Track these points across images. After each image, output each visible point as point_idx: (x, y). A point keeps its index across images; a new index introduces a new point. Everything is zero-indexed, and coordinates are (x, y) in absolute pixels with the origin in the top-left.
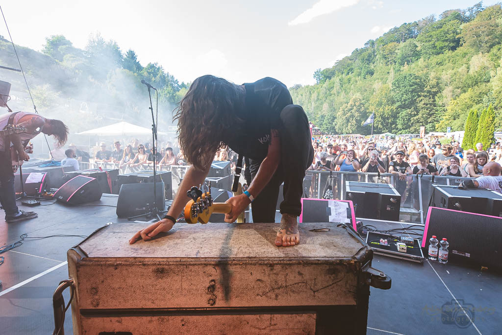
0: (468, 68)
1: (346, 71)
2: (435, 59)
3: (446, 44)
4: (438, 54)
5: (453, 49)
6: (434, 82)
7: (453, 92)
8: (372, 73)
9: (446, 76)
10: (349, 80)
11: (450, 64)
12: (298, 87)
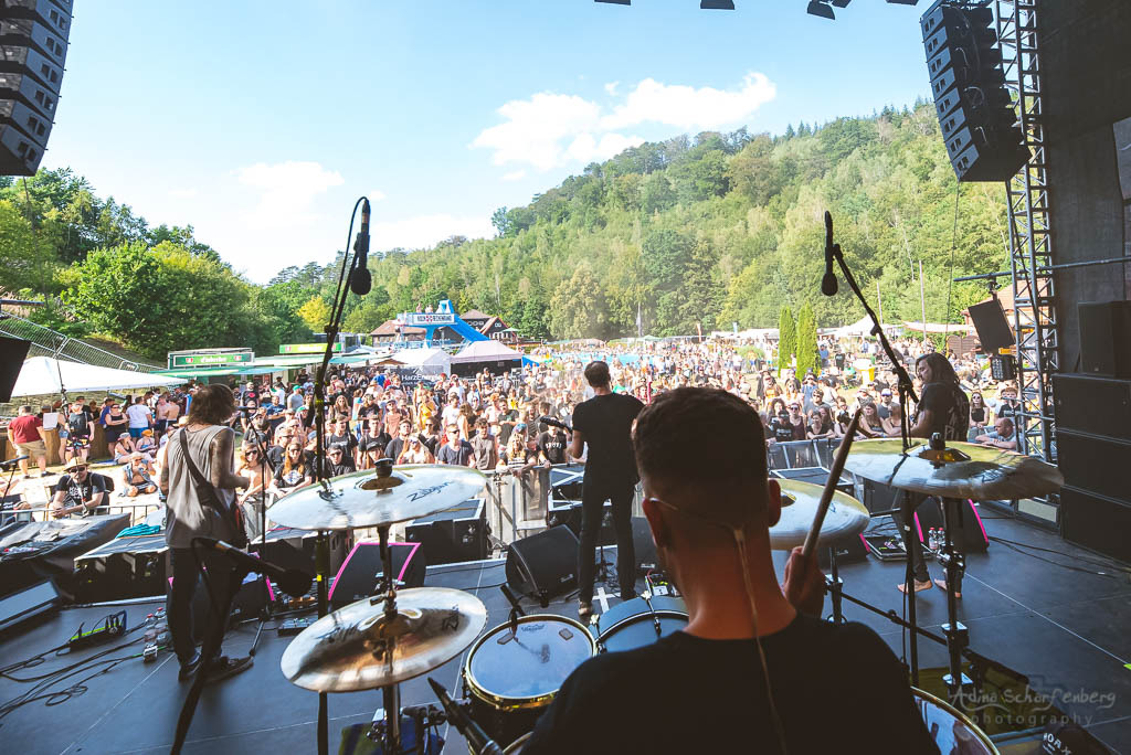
0: (746, 227)
1: (555, 216)
2: (700, 208)
3: (712, 184)
4: (701, 199)
5: (721, 193)
6: (705, 246)
7: (732, 263)
8: (603, 224)
9: (719, 237)
10: (564, 235)
11: (720, 218)
12: (459, 241)
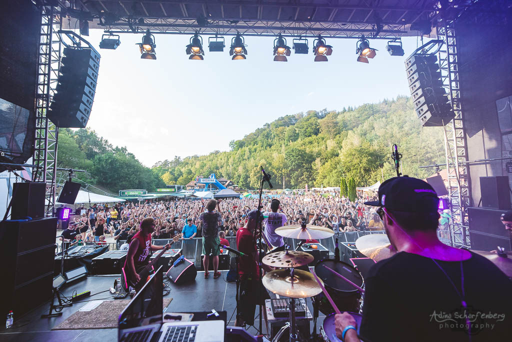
0: (326, 147)
3: (313, 131)
4: (309, 136)
6: (309, 154)
7: (321, 161)
8: (270, 146)
9: (315, 151)
10: (255, 150)
11: (316, 144)
12: (217, 152)
